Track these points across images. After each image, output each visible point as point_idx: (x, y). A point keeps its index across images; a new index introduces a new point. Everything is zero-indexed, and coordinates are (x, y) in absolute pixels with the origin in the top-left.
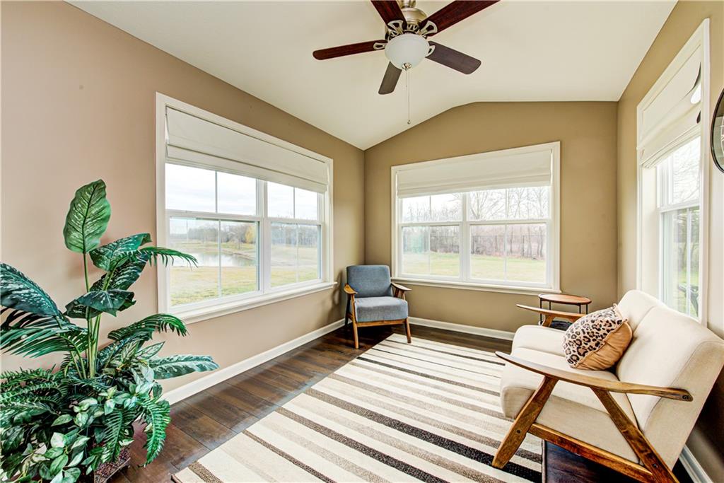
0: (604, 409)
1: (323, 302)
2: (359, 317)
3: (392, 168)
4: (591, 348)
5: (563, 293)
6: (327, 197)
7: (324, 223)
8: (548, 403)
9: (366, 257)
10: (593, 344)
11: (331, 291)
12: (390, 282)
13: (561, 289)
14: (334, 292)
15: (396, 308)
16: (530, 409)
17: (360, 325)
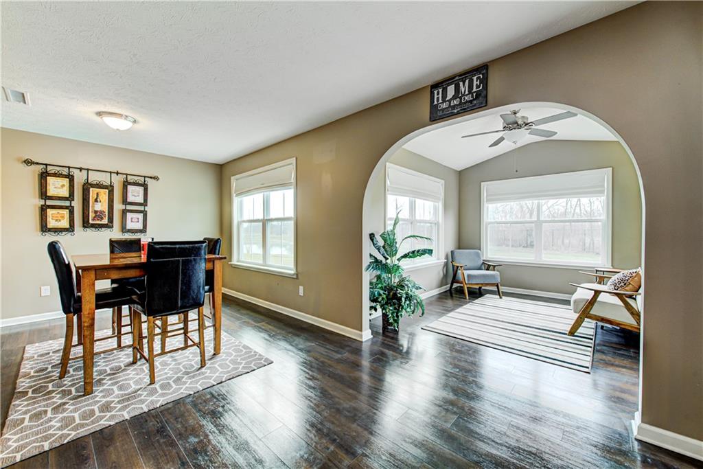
0: (623, 305)
1: (439, 273)
2: (468, 280)
3: (482, 183)
4: (621, 286)
5: (614, 268)
6: (440, 205)
7: (438, 222)
8: (596, 304)
9: (461, 244)
10: (623, 284)
11: (442, 266)
12: (482, 261)
13: (612, 266)
14: (444, 267)
15: (493, 276)
16: (587, 307)
17: (468, 286)
